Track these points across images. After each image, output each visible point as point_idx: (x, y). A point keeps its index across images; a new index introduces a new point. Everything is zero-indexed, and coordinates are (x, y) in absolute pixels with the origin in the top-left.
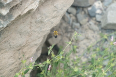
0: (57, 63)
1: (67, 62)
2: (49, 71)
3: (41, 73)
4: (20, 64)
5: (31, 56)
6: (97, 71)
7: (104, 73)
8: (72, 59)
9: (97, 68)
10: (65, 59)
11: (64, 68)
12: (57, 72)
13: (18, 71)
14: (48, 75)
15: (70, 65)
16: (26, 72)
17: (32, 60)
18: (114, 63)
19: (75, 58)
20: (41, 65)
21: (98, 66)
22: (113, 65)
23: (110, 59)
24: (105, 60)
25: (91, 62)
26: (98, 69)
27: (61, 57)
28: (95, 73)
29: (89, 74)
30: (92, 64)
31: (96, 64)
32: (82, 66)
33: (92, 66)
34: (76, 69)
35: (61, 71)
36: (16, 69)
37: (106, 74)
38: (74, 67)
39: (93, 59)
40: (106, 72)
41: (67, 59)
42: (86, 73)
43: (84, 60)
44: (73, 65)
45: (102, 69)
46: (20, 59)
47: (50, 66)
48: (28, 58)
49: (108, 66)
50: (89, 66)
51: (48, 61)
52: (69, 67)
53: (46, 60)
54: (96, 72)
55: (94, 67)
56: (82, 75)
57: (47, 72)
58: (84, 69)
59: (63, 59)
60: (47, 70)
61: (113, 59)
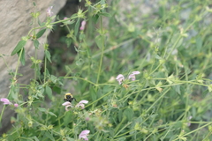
0: (97, 16)
1: (114, 16)
2: (82, 33)
3: (68, 36)
4: (28, 20)
5: (49, 6)
6: (171, 30)
7: (183, 33)
8: (122, 10)
9: (170, 23)
10: (111, 9)
11: (110, 26)
12: (98, 33)
13: (25, 32)
14: (81, 38)
15: (121, 19)
16: (40, 34)
17: (51, 13)
18: (201, 15)
19: (130, 7)
20: (67, 21)
21: (172, 20)
22: (198, 18)
23: (192, 7)
24: (185, 9)
25: (158, 13)
26: (171, 26)
27: (104, 6)
28: (166, 34)
29: (155, 37)
30: (161, 17)
31: (168, 17)
32: (142, 22)
33: (160, 21)
34: (131, 28)
35: (104, 32)
36: (22, 29)
37: (186, 35)
38: (128, 24)
39: (161, 9)
40: (187, 32)
41: (114, 8)
42: (150, 34)
43: (146, 11)
44: (125, 20)
45: (180, 27)
46: (27, 11)
47: (84, 23)
48: (42, 9)
49: (191, 20)
50: (156, 21)
51: (80, 14)
52: (119, 23)
53: (76, 12)
54: (169, 33)
55: (164, 23)
56: (143, 38)
57: (79, 34)
58: (146, 27)
59: (106, 9)
60: (79, 30)
61: (198, 8)
